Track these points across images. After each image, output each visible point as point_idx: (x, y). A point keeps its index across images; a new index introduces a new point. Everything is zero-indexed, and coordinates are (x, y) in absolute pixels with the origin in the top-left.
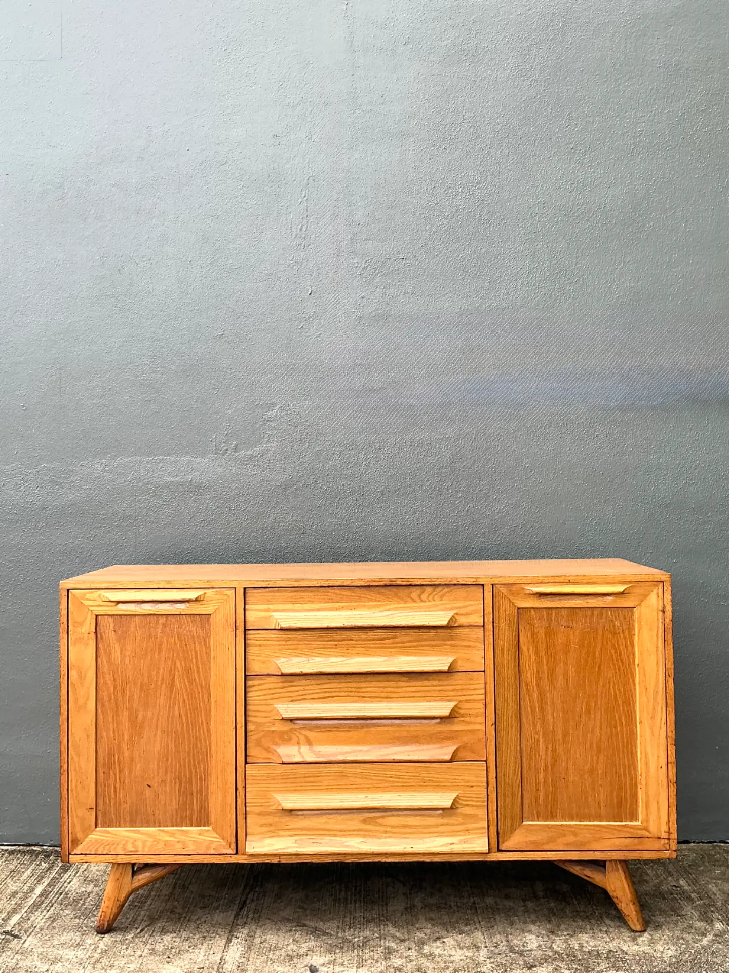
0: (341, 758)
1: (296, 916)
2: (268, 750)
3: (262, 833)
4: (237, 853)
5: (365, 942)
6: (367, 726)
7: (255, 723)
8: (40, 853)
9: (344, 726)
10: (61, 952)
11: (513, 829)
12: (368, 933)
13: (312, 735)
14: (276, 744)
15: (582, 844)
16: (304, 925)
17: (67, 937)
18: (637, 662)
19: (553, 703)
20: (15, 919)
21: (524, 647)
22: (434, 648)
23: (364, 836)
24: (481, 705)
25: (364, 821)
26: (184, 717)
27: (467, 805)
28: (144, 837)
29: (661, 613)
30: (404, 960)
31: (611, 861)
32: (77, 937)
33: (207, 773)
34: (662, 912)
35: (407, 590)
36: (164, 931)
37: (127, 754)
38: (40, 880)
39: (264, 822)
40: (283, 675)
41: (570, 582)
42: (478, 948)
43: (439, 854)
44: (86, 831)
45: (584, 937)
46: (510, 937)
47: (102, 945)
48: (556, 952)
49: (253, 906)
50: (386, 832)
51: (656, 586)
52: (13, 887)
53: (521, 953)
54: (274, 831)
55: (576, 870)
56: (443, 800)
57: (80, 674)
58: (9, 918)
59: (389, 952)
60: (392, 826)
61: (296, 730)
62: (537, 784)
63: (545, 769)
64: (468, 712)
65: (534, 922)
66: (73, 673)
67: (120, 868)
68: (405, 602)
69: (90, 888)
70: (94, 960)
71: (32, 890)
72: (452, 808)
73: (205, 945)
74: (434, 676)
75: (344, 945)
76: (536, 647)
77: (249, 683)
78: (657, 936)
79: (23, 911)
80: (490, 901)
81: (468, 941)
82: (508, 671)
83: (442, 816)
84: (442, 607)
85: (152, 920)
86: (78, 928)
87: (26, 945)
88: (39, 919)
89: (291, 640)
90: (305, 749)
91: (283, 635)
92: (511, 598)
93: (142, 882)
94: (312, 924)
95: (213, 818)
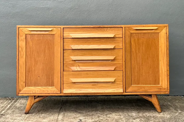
0: (87, 70)
1: (75, 109)
2: (69, 68)
3: (67, 88)
4: (61, 93)
5: (93, 115)
6: (94, 62)
7: (65, 61)
9: (88, 62)
10: (16, 118)
11: (129, 87)
12: (93, 113)
13: (79, 64)
14: (71, 66)
15: (146, 90)
16: (77, 111)
17: (17, 115)
18: (160, 46)
19: (139, 56)
20: (3, 112)
21: (132, 43)
22: (110, 43)
23: (92, 89)
24: (121, 57)
25: (93, 85)
26: (48, 60)
27: (118, 81)
28: (38, 89)
29: (166, 34)
30: (103, 118)
31: (153, 95)
32: (20, 115)
33: (53, 73)
36: (42, 113)
37: (33, 69)
38: (9, 104)
39: (68, 85)
40: (72, 49)
42: (121, 116)
43: (111, 93)
44: (23, 88)
46: (128, 114)
47: (26, 116)
48: (140, 116)
49: (64, 108)
50: (98, 88)
51: (165, 27)
52: (2, 105)
53: (132, 117)
54: (70, 88)
55: (145, 97)
56: (112, 80)
57: (22, 48)
59: (99, 117)
60: (99, 86)
61: (76, 63)
62: (135, 76)
63: (137, 72)
64: (118, 59)
65: (134, 111)
66: (20, 49)
67: (31, 97)
68: (103, 32)
71: (7, 106)
72: (114, 82)
73: (53, 116)
74: (110, 50)
75: (88, 115)
76: (135, 43)
77: (64, 51)
78: (164, 113)
79: (5, 110)
81: (118, 114)
82: (128, 48)
83: (112, 84)
84: (112, 33)
85: (39, 111)
86: (20, 113)
88: (10, 111)
89: (75, 41)
90: (78, 67)
91: (72, 40)
92: (129, 30)
93: (37, 101)
95: (55, 85)
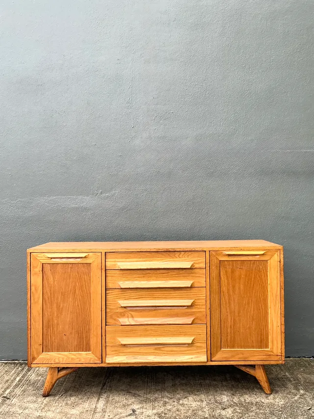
0: (146, 323)
1: (126, 389)
2: (115, 320)
3: (113, 354)
4: (102, 363)
5: (155, 400)
6: (157, 310)
7: (110, 309)
8: (18, 363)
9: (147, 310)
10: (28, 405)
11: (217, 352)
12: (157, 395)
13: (133, 313)
14: (118, 317)
15: (246, 358)
16: (130, 392)
17: (30, 398)
18: (269, 283)
19: (234, 300)
20: (8, 391)
21: (222, 277)
22: (185, 277)
23: (155, 355)
24: (204, 301)
25: (156, 349)
26: (80, 306)
27: (198, 342)
28: (63, 356)
29: (279, 263)
30: (171, 407)
31: (257, 365)
32: (34, 398)
33: (89, 329)
34: (279, 386)
35: (173, 253)
36: (71, 396)
37: (56, 321)
38: (18, 375)
39: (113, 350)
40: (121, 288)
41: (241, 250)
42: (202, 401)
43: (186, 362)
44: (38, 354)
45: (246, 396)
46: (216, 397)
47: (45, 402)
48: (235, 403)
49: (109, 385)
50: (164, 353)
51: (277, 251)
52: (6, 378)
53: (220, 403)
54: (118, 353)
55: (243, 369)
56: (188, 340)
57: (36, 289)
58: (5, 391)
59: (165, 403)
60: (167, 351)
61: (127, 311)
62: (227, 333)
63: (231, 327)
64: (199, 304)
65: (225, 391)
66: (33, 288)
67: (53, 369)
68: (173, 258)
69: (39, 378)
70: (41, 408)
71: (15, 379)
72: (192, 343)
73: (88, 401)
74: (185, 289)
75: (147, 401)
76: (227, 277)
77: (107, 292)
78: (276, 396)
79: (11, 388)
80: (207, 382)
81: (198, 398)
82: (215, 287)
83: (187, 347)
84: (188, 260)
85: (66, 391)
86: (35, 395)
87: (13, 402)
88: (18, 391)
89: (125, 274)
90: (130, 319)
91: (121, 272)
92: (217, 256)
93: (62, 375)
94: (133, 392)
95: (92, 348)
